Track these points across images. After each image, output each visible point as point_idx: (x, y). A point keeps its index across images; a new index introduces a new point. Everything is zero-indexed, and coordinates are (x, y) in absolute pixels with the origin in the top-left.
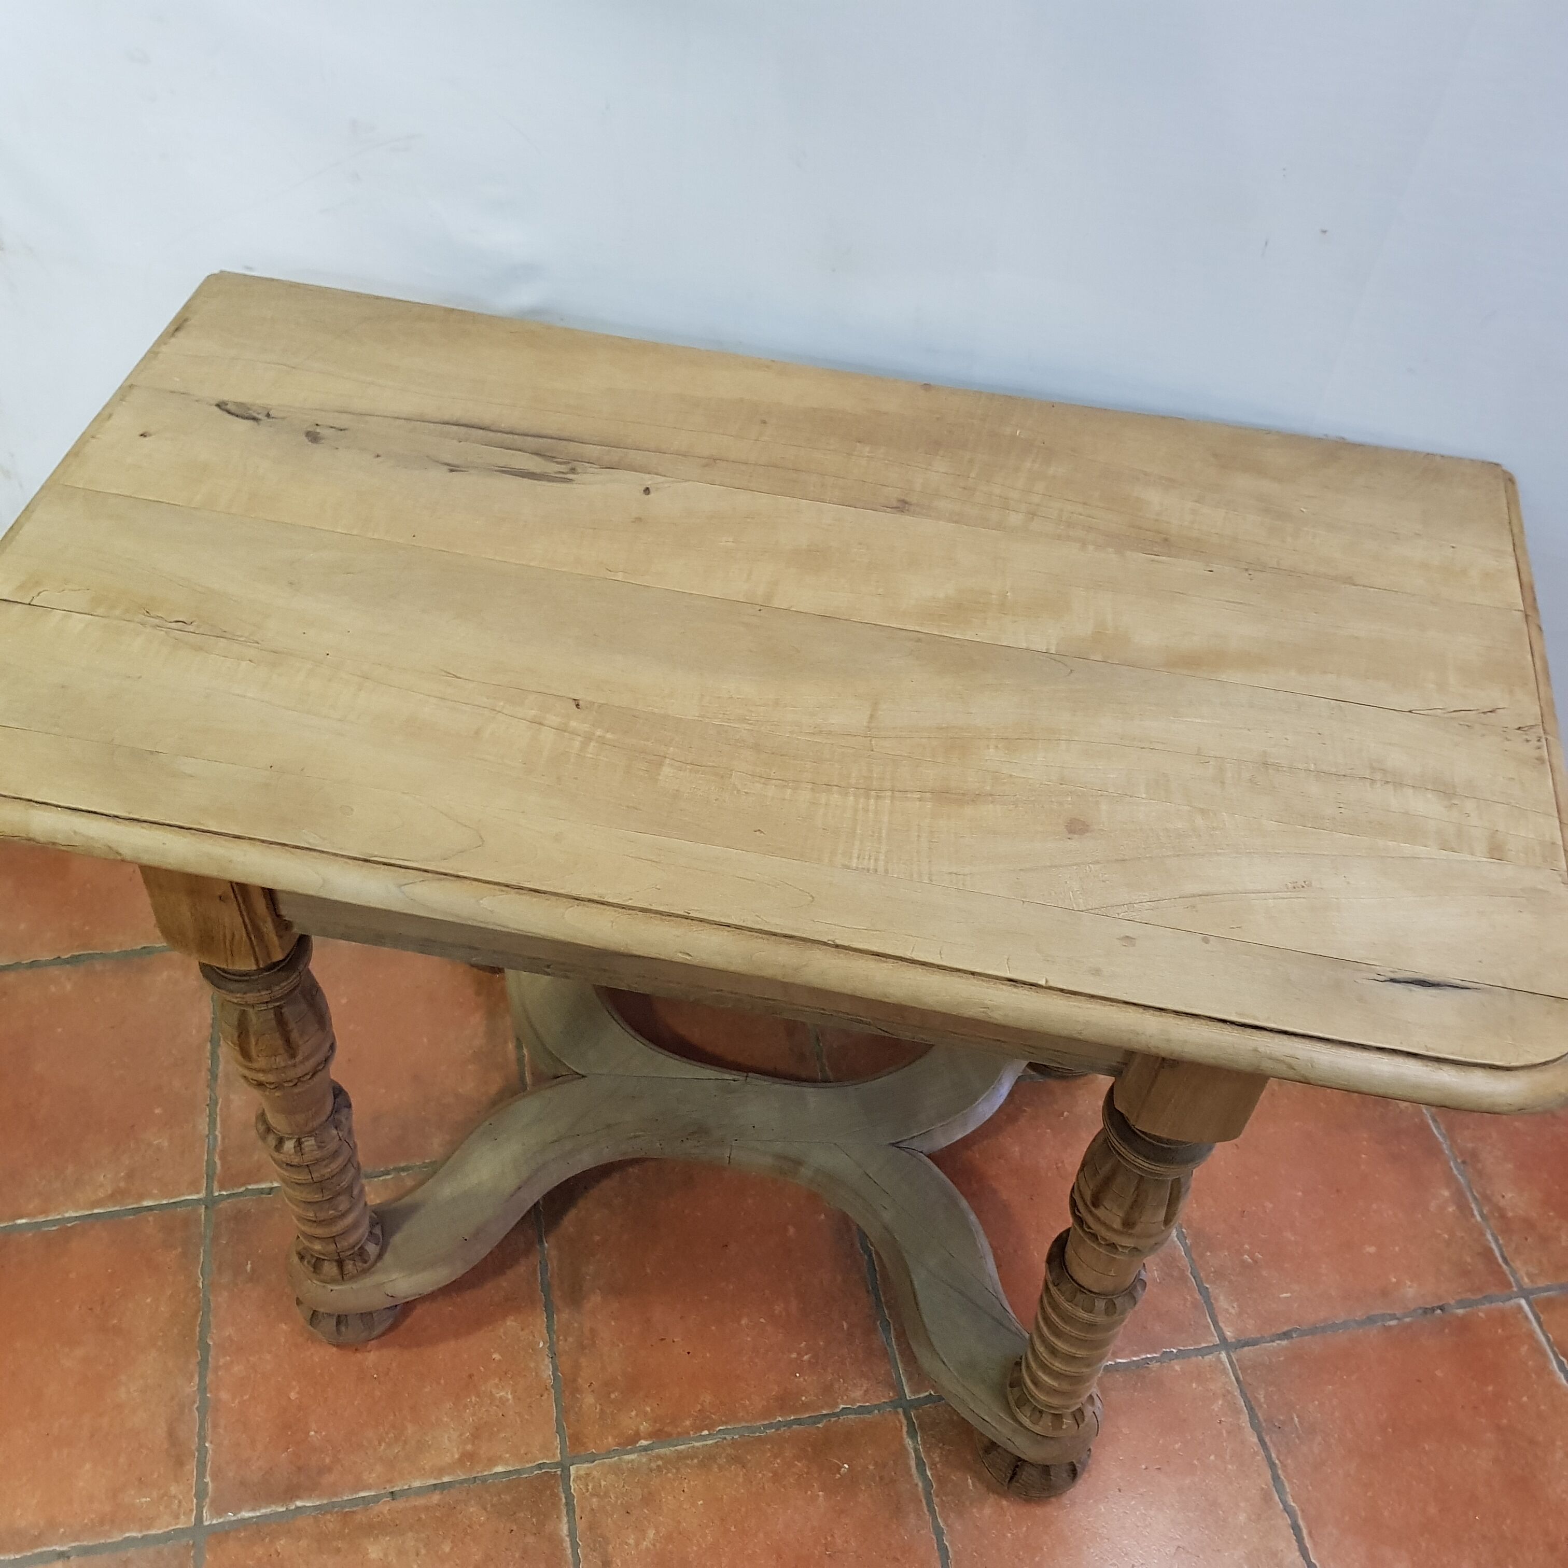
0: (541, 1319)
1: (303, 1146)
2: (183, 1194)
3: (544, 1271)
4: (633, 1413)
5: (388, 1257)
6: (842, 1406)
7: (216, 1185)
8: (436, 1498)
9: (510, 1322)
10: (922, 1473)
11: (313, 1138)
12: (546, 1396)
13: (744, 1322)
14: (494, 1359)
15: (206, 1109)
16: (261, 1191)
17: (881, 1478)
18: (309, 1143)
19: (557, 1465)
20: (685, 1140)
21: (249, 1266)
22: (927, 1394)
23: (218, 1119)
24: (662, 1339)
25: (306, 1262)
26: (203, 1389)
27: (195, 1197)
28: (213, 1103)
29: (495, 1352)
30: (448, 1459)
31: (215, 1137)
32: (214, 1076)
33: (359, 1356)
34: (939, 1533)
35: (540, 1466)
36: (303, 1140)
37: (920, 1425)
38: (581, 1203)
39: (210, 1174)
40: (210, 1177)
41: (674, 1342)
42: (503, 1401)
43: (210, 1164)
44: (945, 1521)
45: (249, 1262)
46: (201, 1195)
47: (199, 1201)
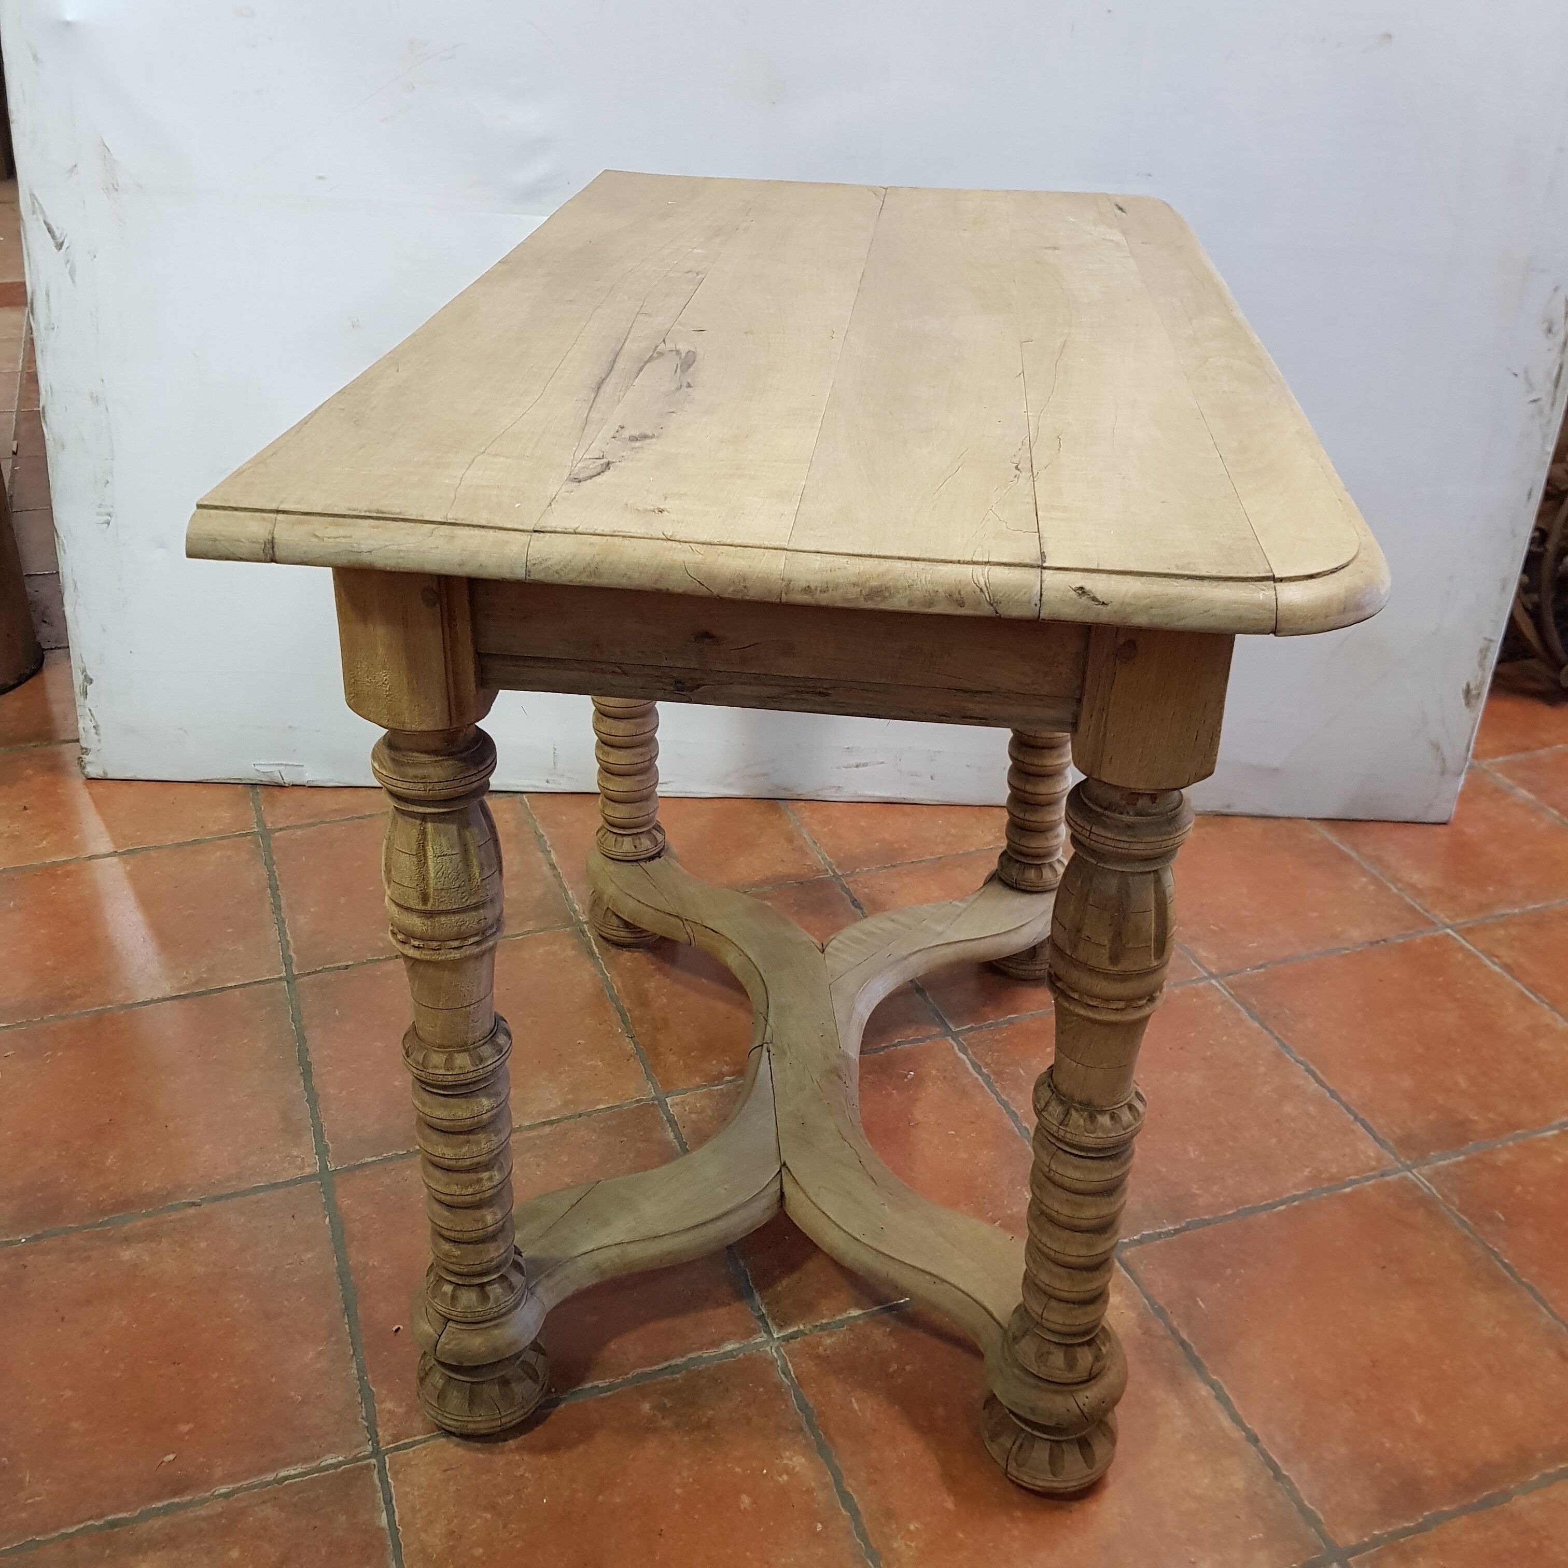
2: (265, 976)
4: (714, 1062)
6: (897, 1041)
7: (294, 968)
8: (547, 1129)
10: (980, 1073)
12: (632, 1060)
14: (578, 1044)
15: (275, 926)
16: (338, 968)
17: (945, 1078)
19: (653, 1099)
21: (337, 1012)
22: (969, 1026)
23: (288, 932)
26: (309, 1089)
27: (276, 976)
28: (280, 922)
29: (578, 1039)
30: (552, 1105)
31: (288, 942)
32: (278, 907)
34: (1005, 1105)
35: (637, 1101)
37: (969, 1044)
39: (288, 962)
41: (738, 1018)
42: (595, 1067)
43: (287, 957)
44: (1008, 1095)
45: (337, 1010)
46: (282, 975)
47: (281, 979)
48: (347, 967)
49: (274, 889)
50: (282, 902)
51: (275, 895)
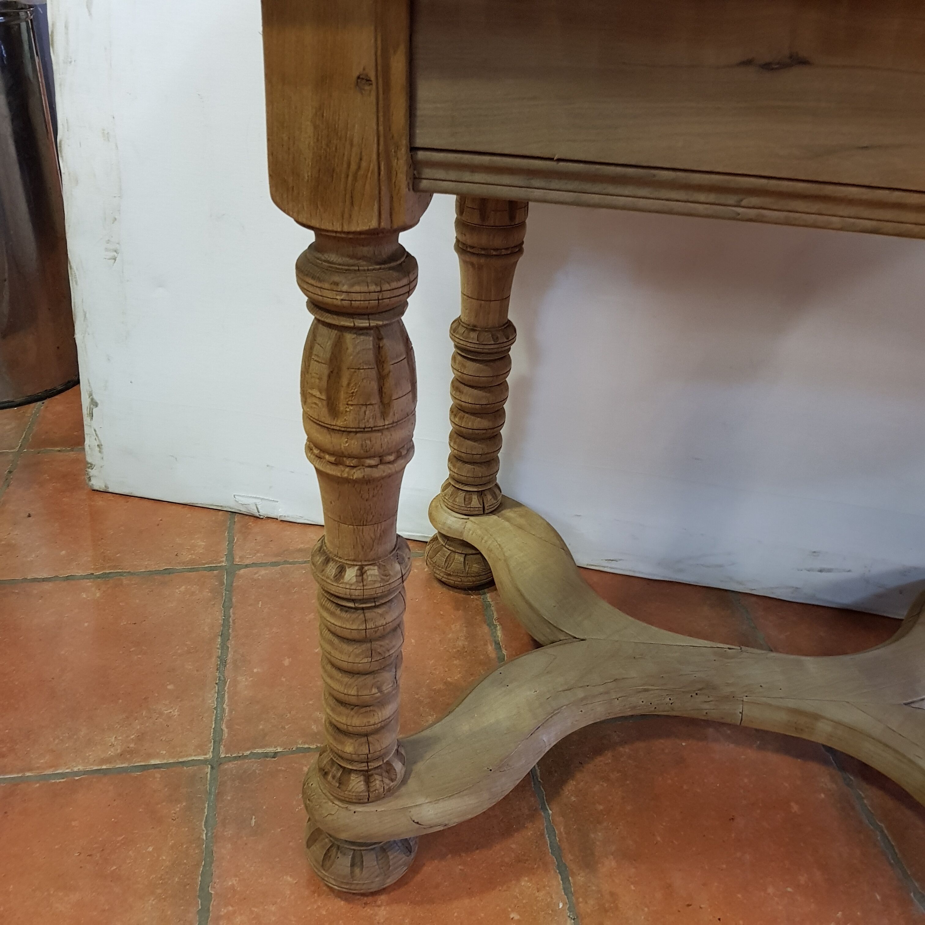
0: (557, 882)
1: (365, 576)
2: (191, 755)
3: (552, 833)
5: (412, 783)
7: (222, 748)
9: (525, 882)
11: (376, 568)
13: (771, 890)
14: (512, 919)
15: (215, 687)
16: (266, 755)
18: (373, 572)
20: (694, 695)
21: (253, 821)
23: (226, 696)
24: (689, 905)
25: (330, 777)
27: (201, 758)
28: (222, 682)
29: (512, 911)
31: (223, 710)
32: (224, 662)
33: (369, 911)
36: (366, 568)
38: (578, 776)
39: (217, 740)
40: (217, 742)
41: (701, 908)
43: (218, 731)
45: (254, 817)
46: (207, 756)
47: (205, 762)
48: (275, 755)
49: (225, 636)
50: (230, 656)
51: (224, 647)
